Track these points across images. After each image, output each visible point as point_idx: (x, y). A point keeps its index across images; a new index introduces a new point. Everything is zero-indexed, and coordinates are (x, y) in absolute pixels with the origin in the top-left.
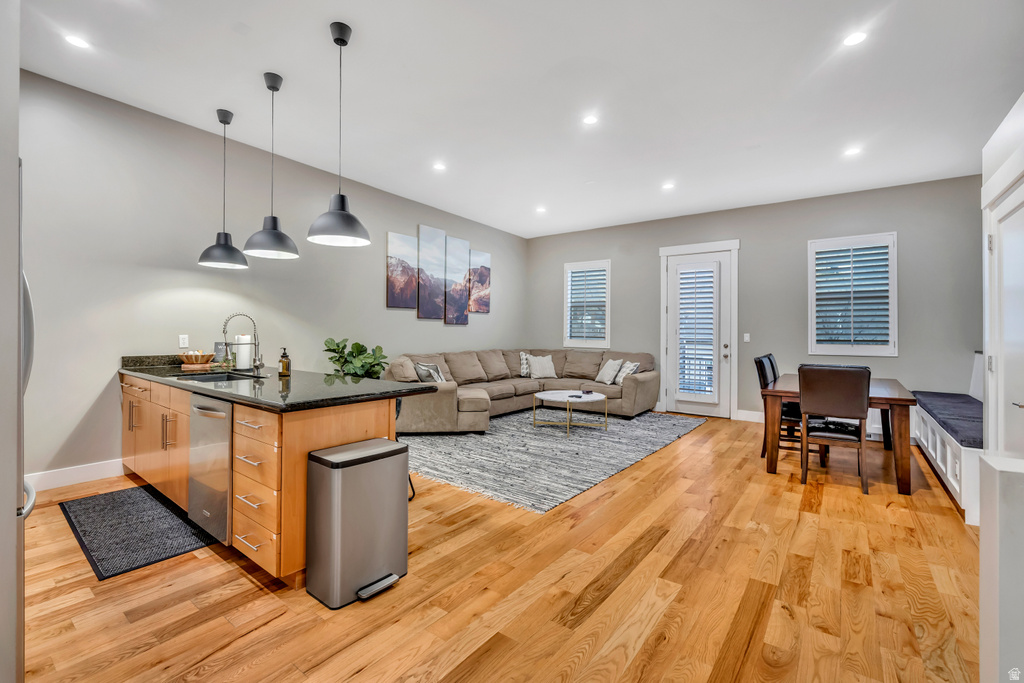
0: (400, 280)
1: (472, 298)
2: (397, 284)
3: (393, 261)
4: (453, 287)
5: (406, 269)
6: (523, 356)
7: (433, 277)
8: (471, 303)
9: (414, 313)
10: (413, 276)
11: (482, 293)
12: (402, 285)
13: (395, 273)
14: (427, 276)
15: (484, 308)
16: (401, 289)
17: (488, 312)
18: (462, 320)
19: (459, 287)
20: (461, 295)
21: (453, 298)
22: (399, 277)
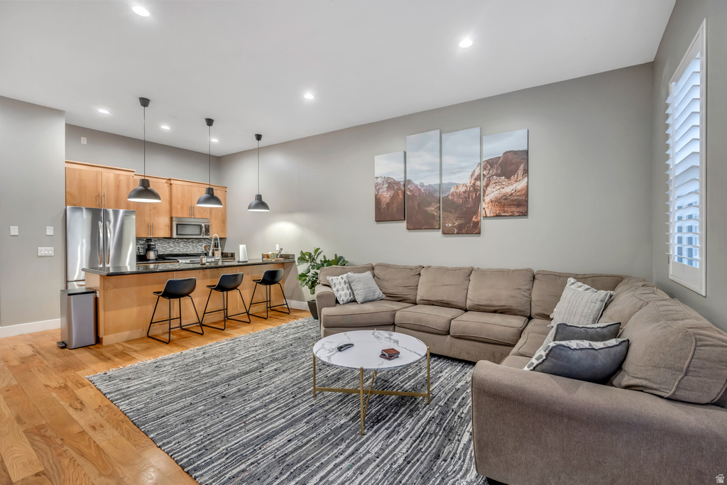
0: (386, 195)
1: (487, 199)
2: (383, 200)
3: (379, 181)
4: (453, 190)
5: (391, 184)
6: (571, 280)
7: (422, 185)
8: (483, 205)
9: (404, 224)
10: (399, 189)
11: (508, 190)
12: (388, 200)
13: (381, 191)
14: (416, 186)
15: (514, 209)
16: (387, 204)
17: (524, 214)
18: (470, 227)
19: (462, 189)
20: (466, 199)
21: (453, 202)
22: (385, 194)
